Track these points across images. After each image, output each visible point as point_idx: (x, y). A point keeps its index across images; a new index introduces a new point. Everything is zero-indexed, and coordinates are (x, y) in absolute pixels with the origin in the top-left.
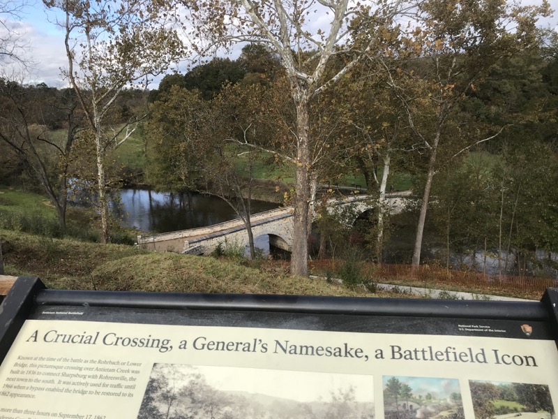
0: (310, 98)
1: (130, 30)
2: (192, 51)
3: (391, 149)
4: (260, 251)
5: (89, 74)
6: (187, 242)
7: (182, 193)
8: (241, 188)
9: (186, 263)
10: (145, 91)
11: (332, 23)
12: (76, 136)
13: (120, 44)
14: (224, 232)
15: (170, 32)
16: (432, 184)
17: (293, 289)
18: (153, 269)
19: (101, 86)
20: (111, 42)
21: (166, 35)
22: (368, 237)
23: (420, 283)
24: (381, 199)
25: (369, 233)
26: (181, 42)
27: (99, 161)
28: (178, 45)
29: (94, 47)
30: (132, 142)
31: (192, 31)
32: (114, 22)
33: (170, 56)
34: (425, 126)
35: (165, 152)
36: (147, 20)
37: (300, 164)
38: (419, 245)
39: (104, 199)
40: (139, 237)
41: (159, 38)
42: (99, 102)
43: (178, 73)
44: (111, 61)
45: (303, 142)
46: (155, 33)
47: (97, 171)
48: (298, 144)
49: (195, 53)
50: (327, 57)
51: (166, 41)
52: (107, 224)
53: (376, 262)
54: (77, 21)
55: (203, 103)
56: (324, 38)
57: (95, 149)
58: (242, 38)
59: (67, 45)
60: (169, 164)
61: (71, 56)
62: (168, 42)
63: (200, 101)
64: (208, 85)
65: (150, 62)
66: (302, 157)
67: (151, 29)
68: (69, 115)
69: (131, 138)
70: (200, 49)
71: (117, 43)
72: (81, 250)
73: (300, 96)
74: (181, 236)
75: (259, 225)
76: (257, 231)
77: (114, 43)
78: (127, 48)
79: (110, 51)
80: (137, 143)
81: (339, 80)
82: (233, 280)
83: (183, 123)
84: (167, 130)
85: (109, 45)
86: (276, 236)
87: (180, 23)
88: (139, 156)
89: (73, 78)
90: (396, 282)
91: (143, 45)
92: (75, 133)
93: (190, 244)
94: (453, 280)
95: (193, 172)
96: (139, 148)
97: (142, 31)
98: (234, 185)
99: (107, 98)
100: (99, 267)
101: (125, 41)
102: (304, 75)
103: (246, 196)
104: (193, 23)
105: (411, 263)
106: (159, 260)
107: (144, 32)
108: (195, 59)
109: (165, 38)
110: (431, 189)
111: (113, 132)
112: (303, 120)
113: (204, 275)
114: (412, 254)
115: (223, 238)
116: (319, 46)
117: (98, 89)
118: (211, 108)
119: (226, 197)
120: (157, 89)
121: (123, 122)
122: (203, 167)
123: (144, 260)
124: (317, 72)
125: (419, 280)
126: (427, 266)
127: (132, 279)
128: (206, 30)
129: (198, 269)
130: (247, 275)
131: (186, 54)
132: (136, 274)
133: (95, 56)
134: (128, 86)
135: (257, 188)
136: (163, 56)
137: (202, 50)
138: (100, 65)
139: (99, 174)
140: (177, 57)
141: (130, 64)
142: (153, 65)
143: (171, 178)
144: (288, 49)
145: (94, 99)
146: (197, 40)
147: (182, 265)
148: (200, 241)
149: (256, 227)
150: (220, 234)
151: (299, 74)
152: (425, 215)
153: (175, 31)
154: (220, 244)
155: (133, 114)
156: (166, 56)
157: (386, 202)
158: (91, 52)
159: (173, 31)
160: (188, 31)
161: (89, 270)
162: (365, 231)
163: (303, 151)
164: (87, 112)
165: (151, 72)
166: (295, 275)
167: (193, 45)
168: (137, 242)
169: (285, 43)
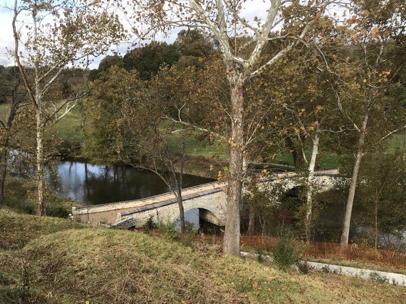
0: (246, 81)
1: (74, 15)
2: (132, 34)
3: (320, 130)
4: (191, 225)
5: (34, 53)
6: (119, 214)
7: (116, 166)
8: (173, 163)
9: (119, 240)
10: (86, 70)
11: (268, 11)
12: (18, 111)
13: (64, 27)
14: (156, 205)
15: (112, 17)
16: (360, 165)
17: (226, 270)
18: (85, 245)
19: (44, 65)
20: (55, 25)
21: (108, 19)
22: (297, 215)
23: (348, 262)
24: (310, 178)
25: (298, 211)
26: (122, 26)
27: (38, 136)
28: (119, 28)
29: (39, 29)
30: (71, 117)
31: (133, 16)
32: (59, 5)
33: (111, 39)
34: (353, 109)
35: (102, 127)
36: (90, 5)
37: (235, 145)
38: (347, 224)
39: (42, 172)
40: (74, 208)
41: (101, 22)
42: (42, 80)
43: (118, 55)
44: (54, 42)
45: (237, 123)
46: (98, 17)
47: (36, 145)
48: (233, 124)
49: (135, 36)
50: (263, 42)
51: (107, 25)
52: (43, 196)
53: (305, 240)
54: (25, 5)
55: (140, 83)
56: (261, 25)
57: (35, 125)
58: (180, 23)
59: (14, 27)
60: (106, 139)
61: (17, 37)
62: (110, 26)
63: (137, 81)
64: (145, 66)
65: (92, 44)
66: (236, 137)
67: (94, 13)
68: (13, 91)
69: (70, 114)
70: (140, 33)
71: (61, 25)
72: (16, 222)
73: (236, 79)
74: (114, 208)
75: (190, 199)
76: (187, 205)
77: (58, 25)
78: (70, 31)
79: (54, 33)
80: (76, 118)
81: (273, 65)
82: (166, 259)
83: (120, 101)
84: (105, 107)
85: (53, 27)
86: (206, 210)
87: (121, 8)
88: (77, 130)
89: (18, 57)
90: (324, 260)
91: (85, 28)
92: (18, 108)
93: (122, 216)
94: (382, 261)
95: (128, 147)
96: (77, 123)
97: (86, 15)
98: (167, 160)
99: (49, 76)
100: (32, 241)
101: (69, 24)
102: (240, 60)
103: (178, 170)
104: (134, 8)
105: (339, 242)
106: (92, 236)
107: (87, 16)
108: (135, 42)
109: (107, 22)
110: (359, 170)
111: (54, 107)
112: (238, 102)
113: (136, 254)
114: (341, 233)
115: (154, 211)
116: (255, 31)
117: (41, 68)
118: (147, 87)
119: (159, 171)
120: (97, 69)
121: (64, 98)
122: (138, 143)
123: (77, 235)
124: (253, 57)
125: (347, 259)
126: (356, 245)
127: (65, 255)
128: (146, 15)
129: (131, 247)
130: (180, 254)
131: (126, 37)
132: (69, 250)
133: (40, 37)
134: (69, 65)
135: (189, 162)
136: (105, 38)
137: (142, 34)
138: (44, 45)
139: (38, 148)
140: (117, 39)
141: (73, 46)
142: (94, 47)
143: (107, 152)
144: (224, 34)
145: (37, 77)
146: (138, 24)
147: (115, 242)
148: (132, 214)
149: (187, 201)
150: (151, 207)
151: (236, 58)
152: (353, 195)
153: (117, 16)
154: (152, 217)
155: (73, 91)
156: (107, 38)
157: (314, 180)
158: (36, 34)
159: (114, 16)
160: (128, 16)
161: (23, 243)
162: (294, 209)
163: (237, 132)
164: (30, 89)
165: (92, 53)
166: (227, 254)
167: (134, 28)
168: (71, 213)
169: (222, 29)
